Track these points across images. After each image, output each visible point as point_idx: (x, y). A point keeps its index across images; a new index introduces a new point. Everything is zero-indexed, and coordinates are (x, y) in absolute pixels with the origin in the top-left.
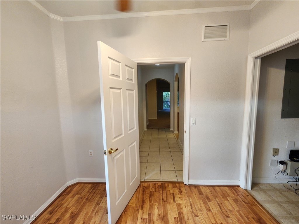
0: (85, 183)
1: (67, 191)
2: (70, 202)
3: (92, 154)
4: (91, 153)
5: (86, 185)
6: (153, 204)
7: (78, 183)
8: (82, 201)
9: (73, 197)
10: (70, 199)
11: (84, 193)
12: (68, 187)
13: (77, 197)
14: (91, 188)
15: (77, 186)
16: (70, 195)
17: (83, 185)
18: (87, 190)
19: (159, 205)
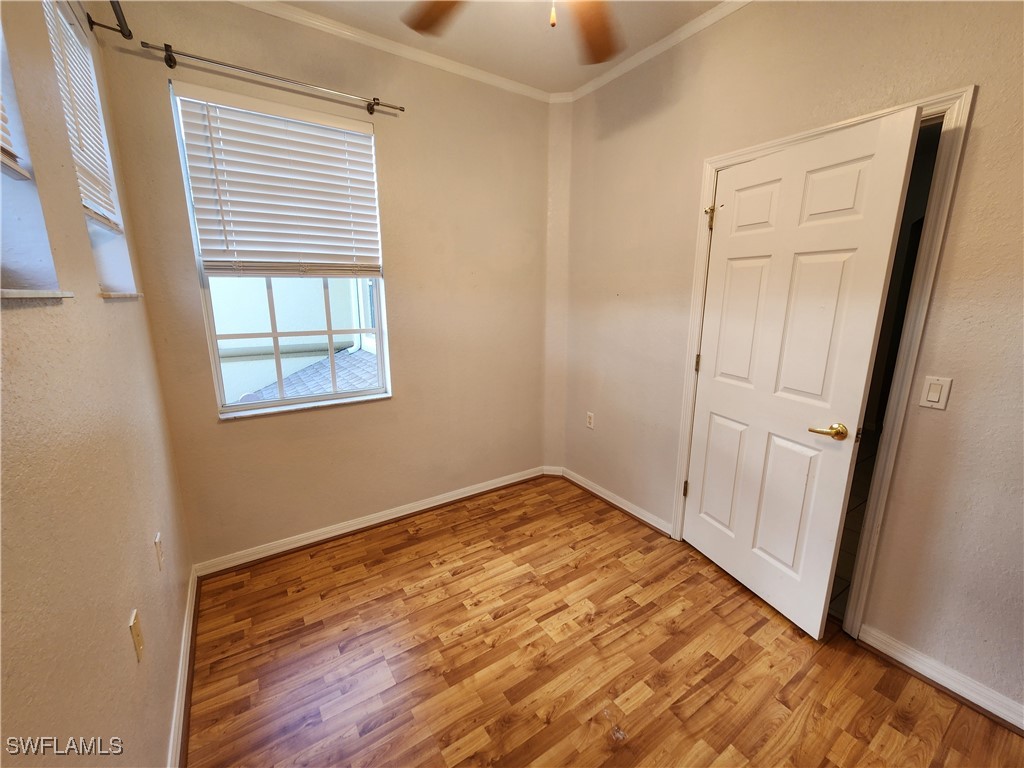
0: (573, 483)
1: (538, 481)
2: (532, 497)
3: (592, 421)
4: (590, 418)
5: (573, 487)
6: (680, 597)
7: (562, 478)
8: (549, 507)
9: (541, 494)
10: (535, 495)
11: (560, 498)
12: (543, 476)
13: (546, 497)
14: (577, 496)
15: (557, 482)
16: (539, 489)
17: (567, 484)
18: (567, 495)
19: (692, 608)
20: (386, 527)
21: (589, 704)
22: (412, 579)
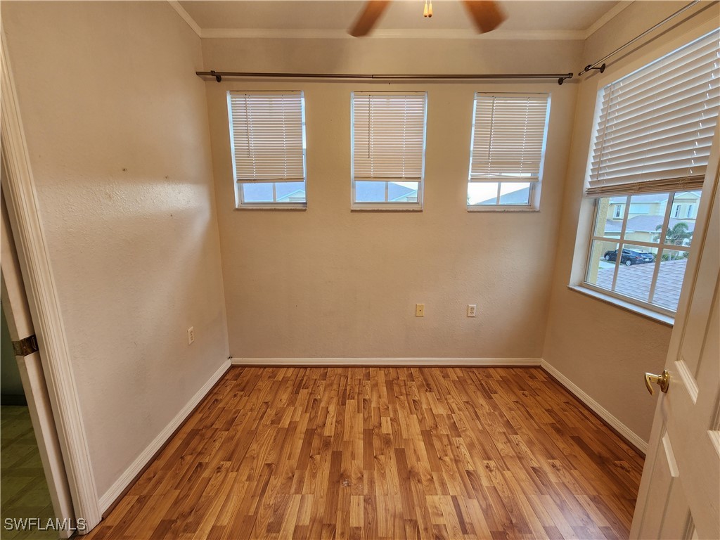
20: (625, 447)
21: (372, 482)
22: (530, 443)
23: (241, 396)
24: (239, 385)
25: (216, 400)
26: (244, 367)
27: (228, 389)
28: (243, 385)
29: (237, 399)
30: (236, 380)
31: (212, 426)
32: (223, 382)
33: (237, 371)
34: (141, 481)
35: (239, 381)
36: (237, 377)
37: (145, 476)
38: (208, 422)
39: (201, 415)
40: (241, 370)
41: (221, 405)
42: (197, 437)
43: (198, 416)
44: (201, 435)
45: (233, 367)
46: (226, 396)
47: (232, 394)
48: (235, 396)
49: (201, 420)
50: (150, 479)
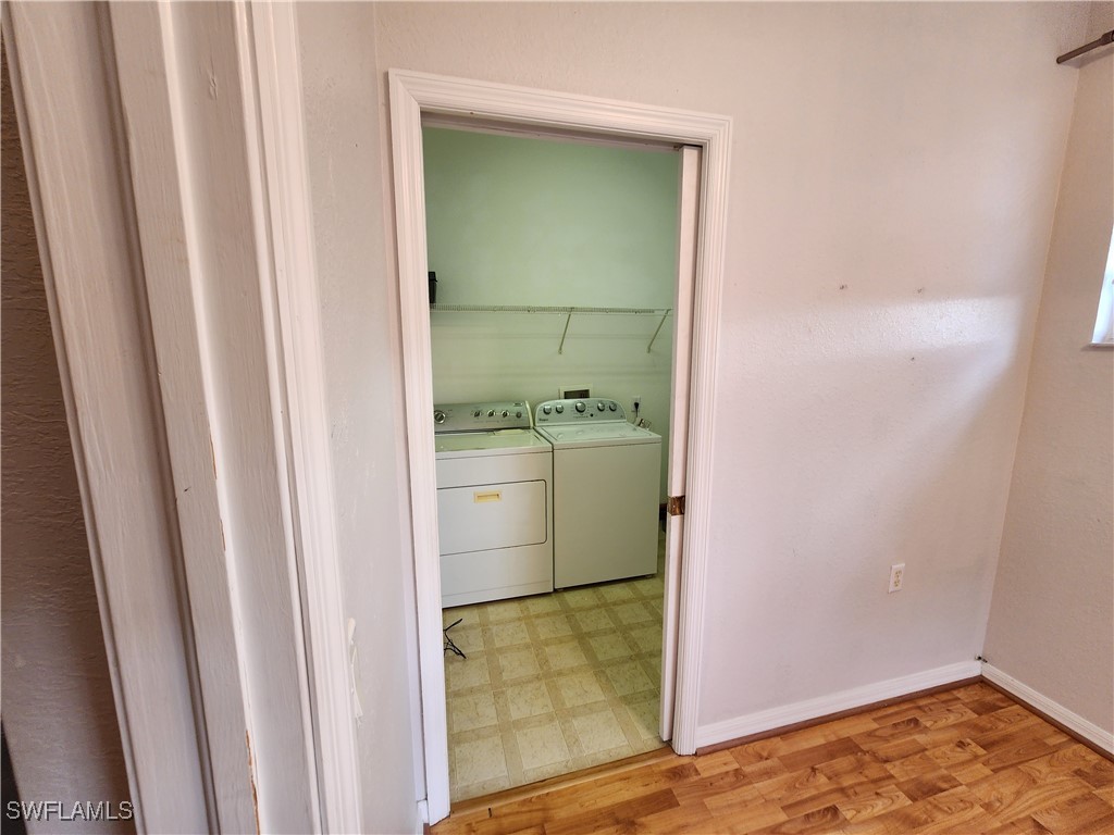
23: (976, 757)
24: (982, 730)
25: (915, 721)
26: (1012, 699)
27: (952, 719)
28: (993, 736)
29: (963, 756)
30: (980, 714)
31: (886, 761)
32: (945, 697)
33: (991, 698)
34: (751, 748)
35: (984, 720)
36: (984, 709)
37: (758, 745)
38: (884, 749)
39: (875, 726)
40: (1002, 700)
41: (921, 739)
42: (852, 758)
43: (867, 724)
44: (858, 761)
45: (981, 681)
46: (939, 730)
47: (954, 734)
48: (961, 744)
49: (870, 734)
50: (761, 758)
